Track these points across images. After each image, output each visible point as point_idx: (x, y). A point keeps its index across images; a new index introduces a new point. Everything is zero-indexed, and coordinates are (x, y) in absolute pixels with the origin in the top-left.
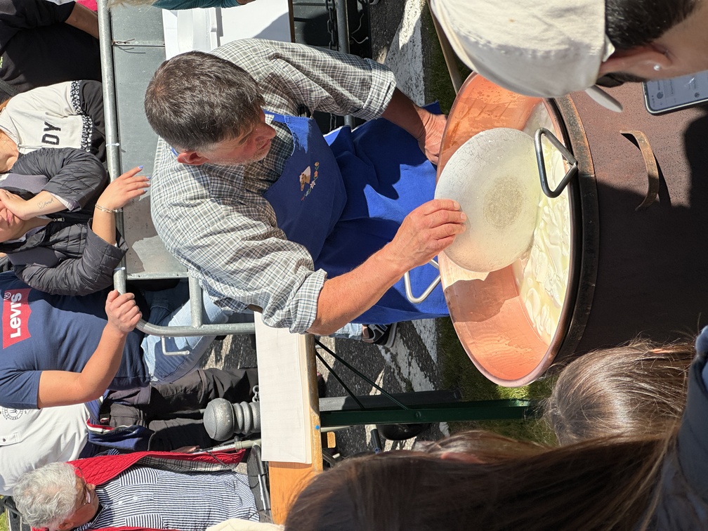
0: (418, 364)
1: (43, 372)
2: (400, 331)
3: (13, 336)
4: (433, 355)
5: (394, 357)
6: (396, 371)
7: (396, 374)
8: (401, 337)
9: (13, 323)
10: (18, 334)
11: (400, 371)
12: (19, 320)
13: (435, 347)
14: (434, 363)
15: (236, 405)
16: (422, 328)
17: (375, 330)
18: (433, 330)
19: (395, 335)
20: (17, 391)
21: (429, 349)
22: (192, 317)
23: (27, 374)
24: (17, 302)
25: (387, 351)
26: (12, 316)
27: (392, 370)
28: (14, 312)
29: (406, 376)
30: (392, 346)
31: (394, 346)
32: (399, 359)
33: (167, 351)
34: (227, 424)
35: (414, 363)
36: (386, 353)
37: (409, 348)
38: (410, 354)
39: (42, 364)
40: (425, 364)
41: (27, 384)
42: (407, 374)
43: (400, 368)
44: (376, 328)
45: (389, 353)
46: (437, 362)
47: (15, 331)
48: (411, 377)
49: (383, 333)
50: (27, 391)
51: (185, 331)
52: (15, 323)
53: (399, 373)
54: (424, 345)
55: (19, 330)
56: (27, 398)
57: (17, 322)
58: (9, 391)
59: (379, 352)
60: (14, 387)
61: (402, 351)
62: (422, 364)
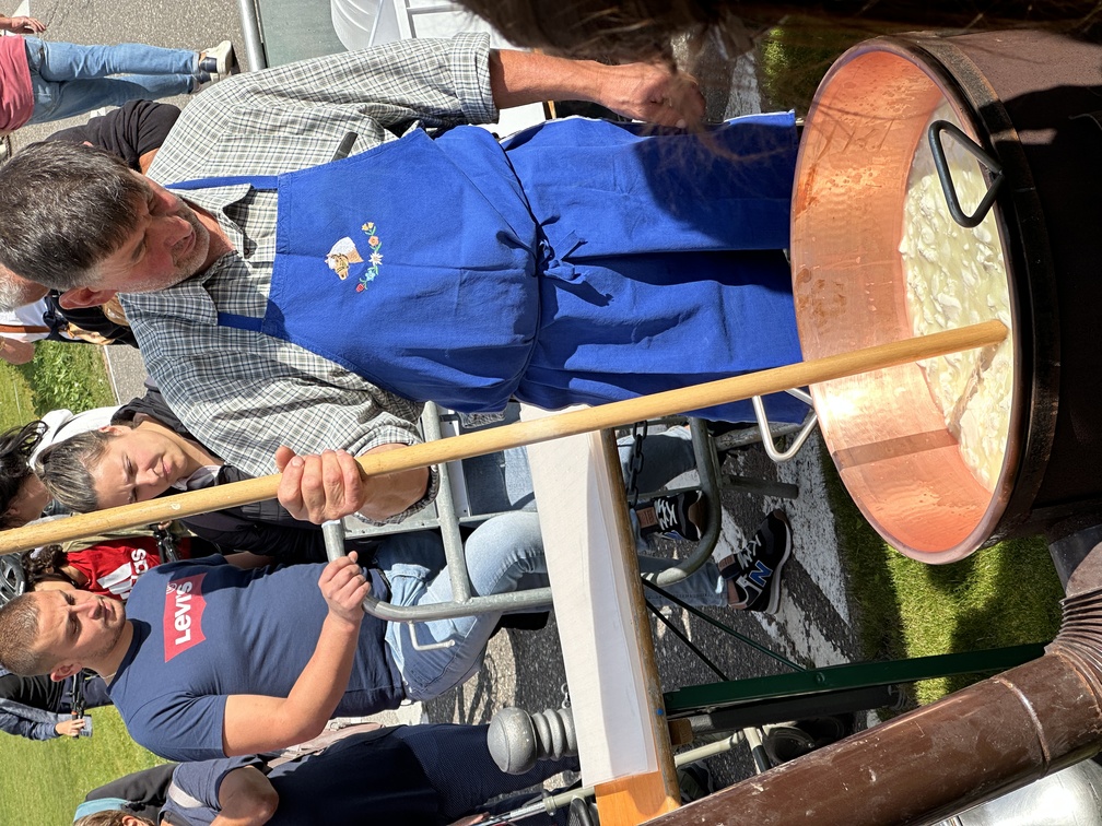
0: (821, 631)
1: (230, 697)
2: (786, 585)
3: (179, 641)
4: (842, 611)
5: (782, 629)
6: (788, 650)
7: (788, 655)
8: (790, 594)
9: (180, 623)
10: (187, 637)
11: (794, 648)
12: (188, 618)
13: (843, 599)
14: (845, 624)
15: (537, 716)
16: (820, 573)
17: (748, 587)
18: (838, 572)
19: (780, 593)
20: (190, 728)
21: (835, 604)
22: (453, 587)
23: (205, 701)
24: (187, 593)
25: (771, 620)
26: (177, 614)
27: (782, 650)
28: (180, 608)
29: (804, 655)
30: (777, 611)
31: (781, 610)
32: (790, 629)
33: (419, 644)
34: (525, 746)
35: (814, 630)
36: (770, 624)
37: (803, 609)
38: (807, 618)
39: (227, 684)
40: (831, 627)
41: (206, 717)
42: (806, 651)
43: (793, 643)
44: (748, 583)
45: (774, 623)
46: (850, 621)
47: (183, 634)
48: (812, 655)
49: (760, 591)
50: (207, 728)
51: (444, 610)
52: (182, 622)
53: (794, 651)
54: (825, 598)
55: (188, 632)
56: (208, 739)
57: (186, 621)
58: (178, 729)
59: (759, 624)
60: (186, 722)
61: (793, 614)
62: (827, 630)
